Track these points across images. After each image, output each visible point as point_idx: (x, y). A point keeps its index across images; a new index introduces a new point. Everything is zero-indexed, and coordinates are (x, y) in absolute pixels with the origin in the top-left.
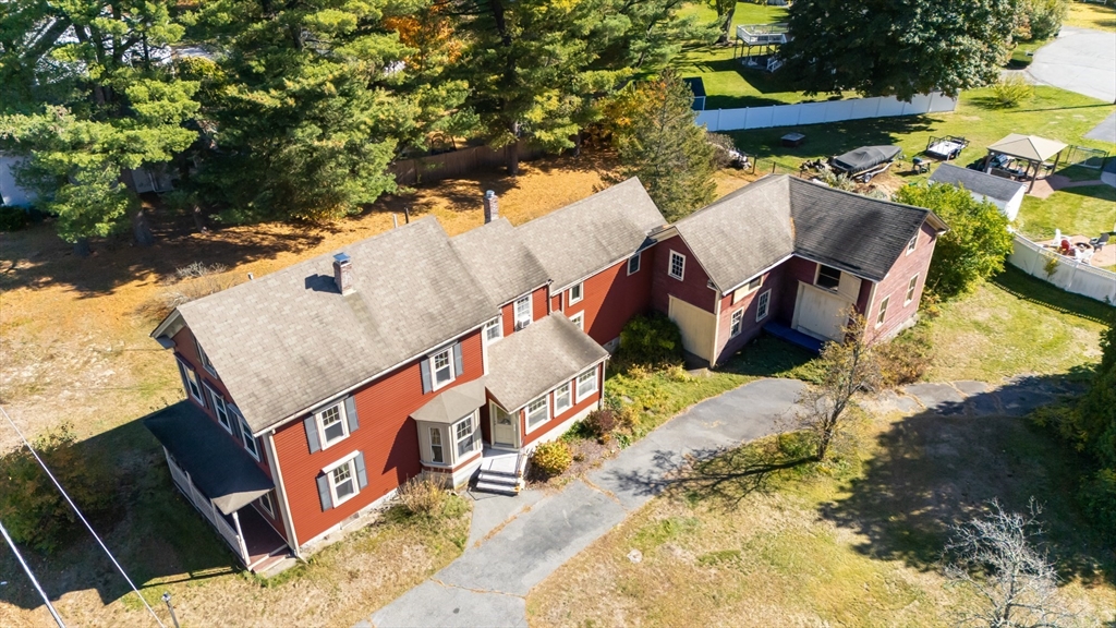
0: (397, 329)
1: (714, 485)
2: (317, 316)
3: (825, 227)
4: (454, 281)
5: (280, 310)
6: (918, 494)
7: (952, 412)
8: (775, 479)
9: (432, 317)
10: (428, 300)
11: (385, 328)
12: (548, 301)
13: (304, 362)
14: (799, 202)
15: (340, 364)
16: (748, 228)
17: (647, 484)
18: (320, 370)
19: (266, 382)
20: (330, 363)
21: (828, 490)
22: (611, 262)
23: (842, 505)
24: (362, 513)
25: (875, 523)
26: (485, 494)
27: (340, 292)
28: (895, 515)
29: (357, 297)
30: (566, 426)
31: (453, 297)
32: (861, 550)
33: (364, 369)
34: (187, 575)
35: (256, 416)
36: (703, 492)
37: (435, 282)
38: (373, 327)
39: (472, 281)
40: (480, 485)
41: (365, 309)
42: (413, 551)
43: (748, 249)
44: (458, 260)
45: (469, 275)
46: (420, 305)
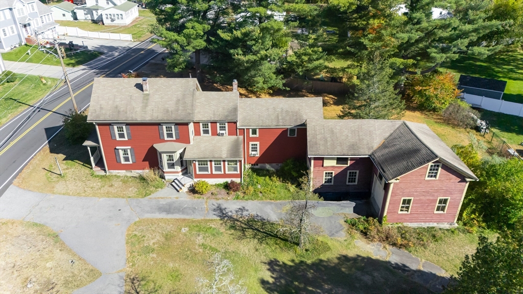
0: (153, 110)
1: (245, 228)
2: (131, 96)
3: (393, 149)
4: (185, 103)
5: (122, 90)
6: (323, 284)
7: (399, 270)
8: (271, 241)
9: (168, 111)
10: (171, 106)
11: (149, 108)
12: (237, 129)
13: (116, 107)
14: (395, 135)
15: (126, 113)
16: (350, 135)
17: (223, 214)
18: (119, 112)
19: (101, 108)
20: (123, 111)
21: (286, 257)
22: (277, 126)
23: (284, 265)
24: (134, 172)
25: (285, 280)
26: (172, 187)
27: (143, 91)
28: (300, 283)
29: (148, 95)
30: (222, 181)
31: (181, 108)
32: (263, 282)
33: (132, 117)
34: (82, 163)
35: (91, 116)
36: (238, 228)
37: (178, 100)
38: (145, 106)
39: (192, 105)
40: (173, 184)
41: (147, 99)
42: (133, 190)
43: (341, 143)
44: (193, 97)
45: (193, 103)
46: (167, 106)
